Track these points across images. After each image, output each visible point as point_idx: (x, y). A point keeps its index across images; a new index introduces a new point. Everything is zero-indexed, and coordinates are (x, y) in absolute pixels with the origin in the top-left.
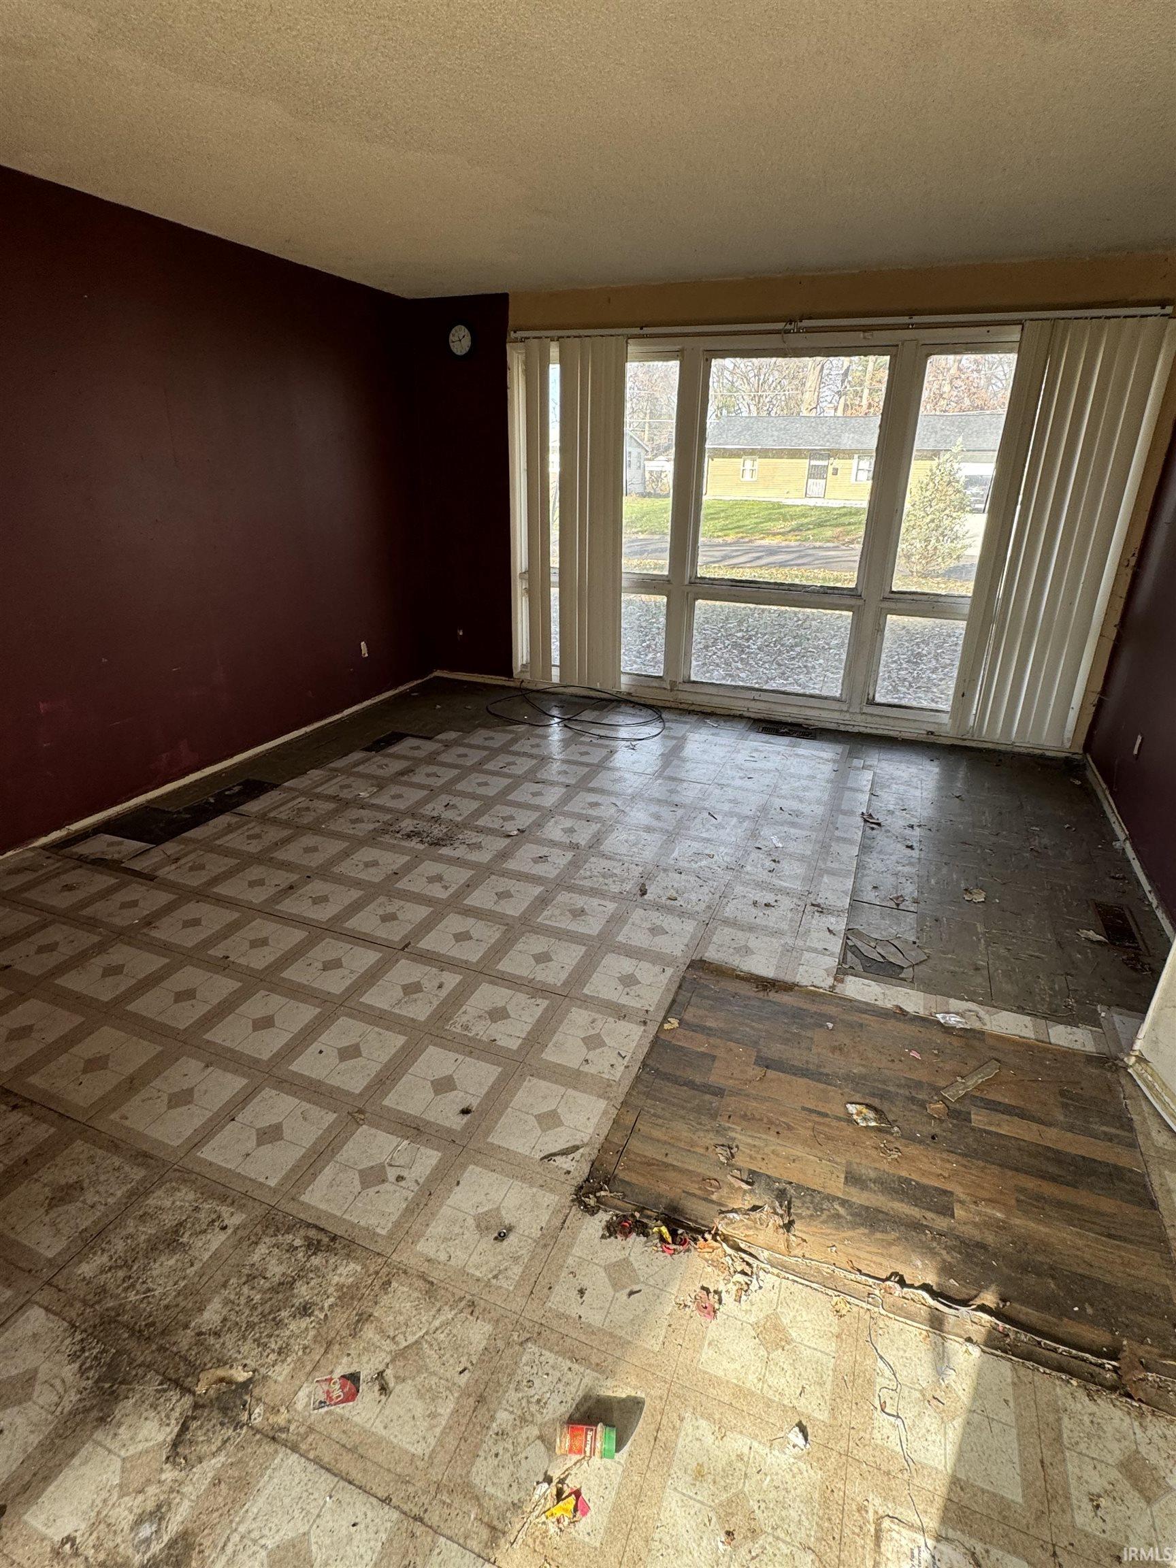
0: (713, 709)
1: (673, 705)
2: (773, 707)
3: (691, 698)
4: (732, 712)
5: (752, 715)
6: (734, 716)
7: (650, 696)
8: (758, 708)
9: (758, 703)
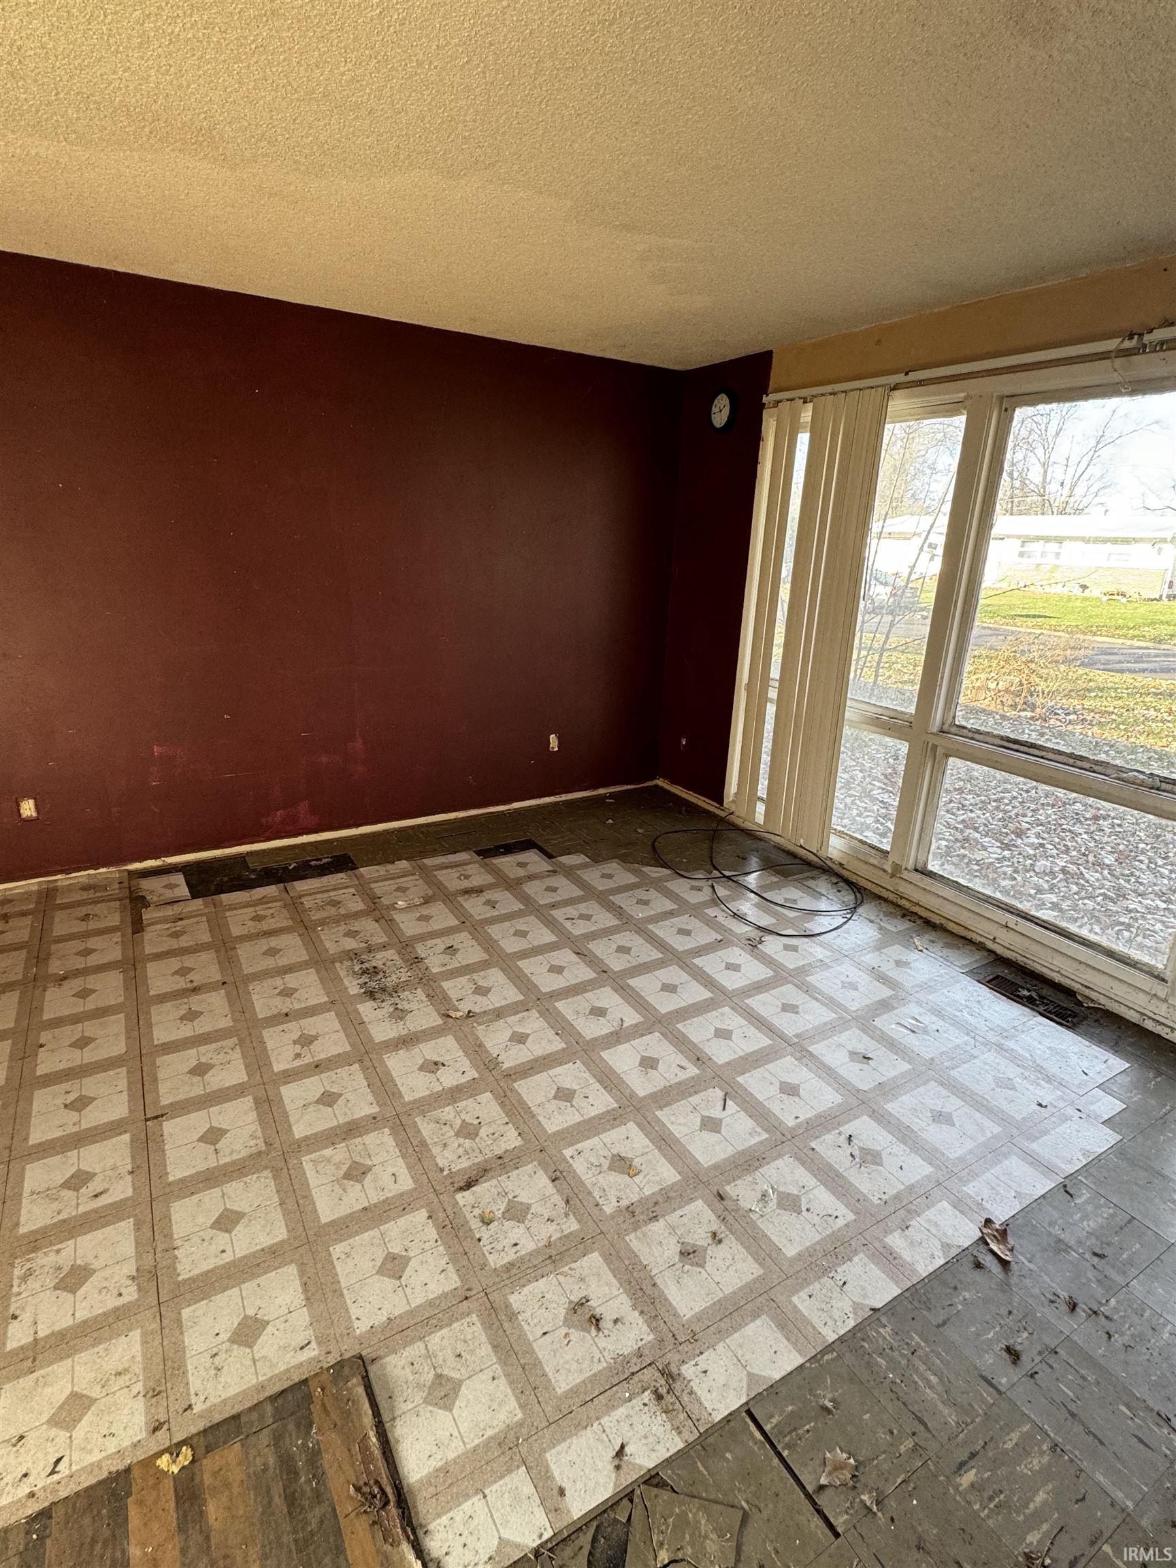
0: (943, 921)
1: (891, 897)
2: (1035, 948)
3: (916, 895)
4: (970, 935)
5: (999, 950)
6: (970, 942)
7: (864, 873)
8: (1010, 943)
9: (1011, 935)
